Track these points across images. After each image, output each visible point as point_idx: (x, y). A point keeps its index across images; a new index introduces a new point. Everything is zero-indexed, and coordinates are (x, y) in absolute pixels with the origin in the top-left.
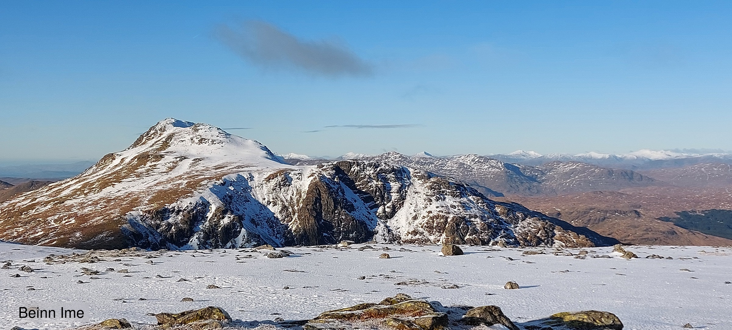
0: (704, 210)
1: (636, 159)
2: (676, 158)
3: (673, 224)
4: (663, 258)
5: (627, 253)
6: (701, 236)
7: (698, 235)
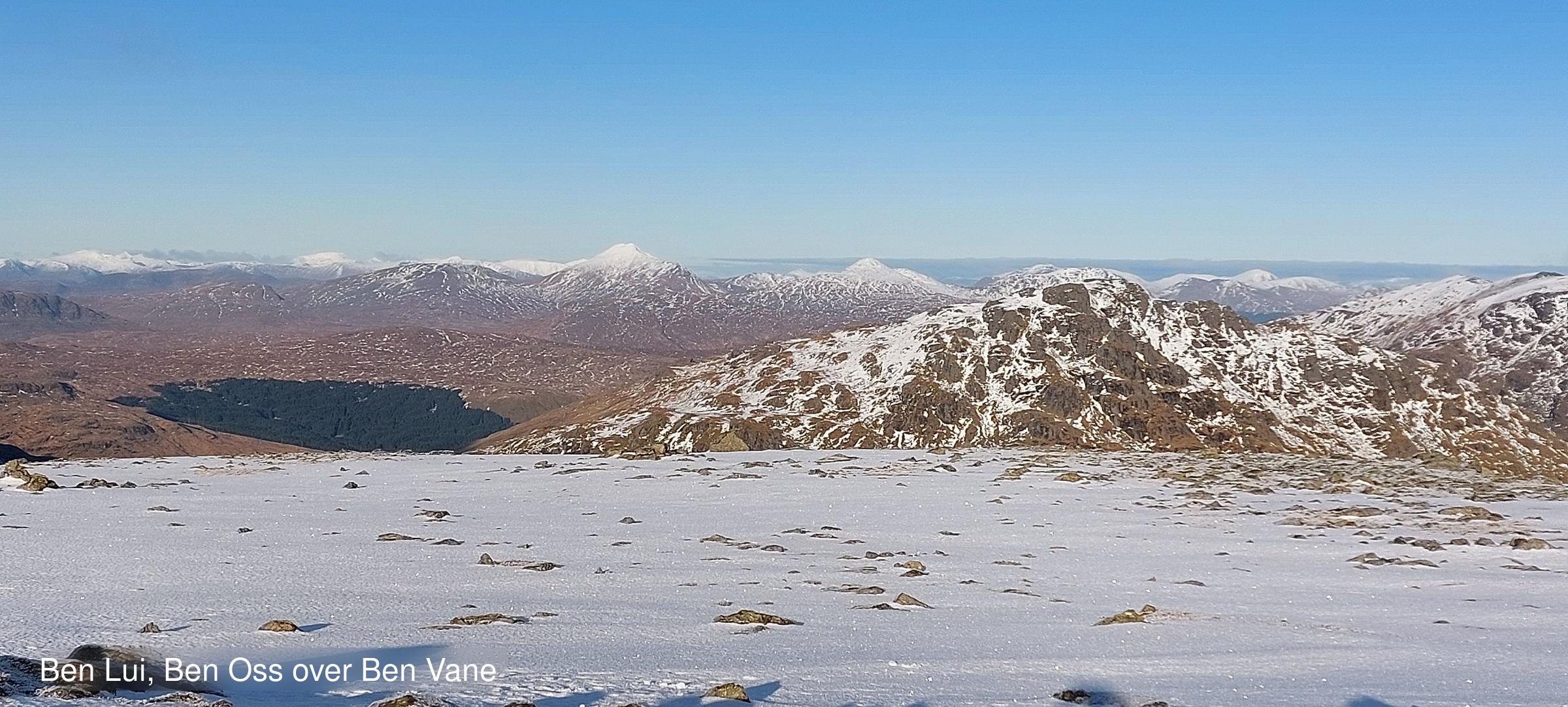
0: (212, 380)
1: (68, 272)
2: (155, 271)
3: (145, 411)
4: (115, 485)
5: (32, 480)
6: (204, 434)
7: (197, 432)
